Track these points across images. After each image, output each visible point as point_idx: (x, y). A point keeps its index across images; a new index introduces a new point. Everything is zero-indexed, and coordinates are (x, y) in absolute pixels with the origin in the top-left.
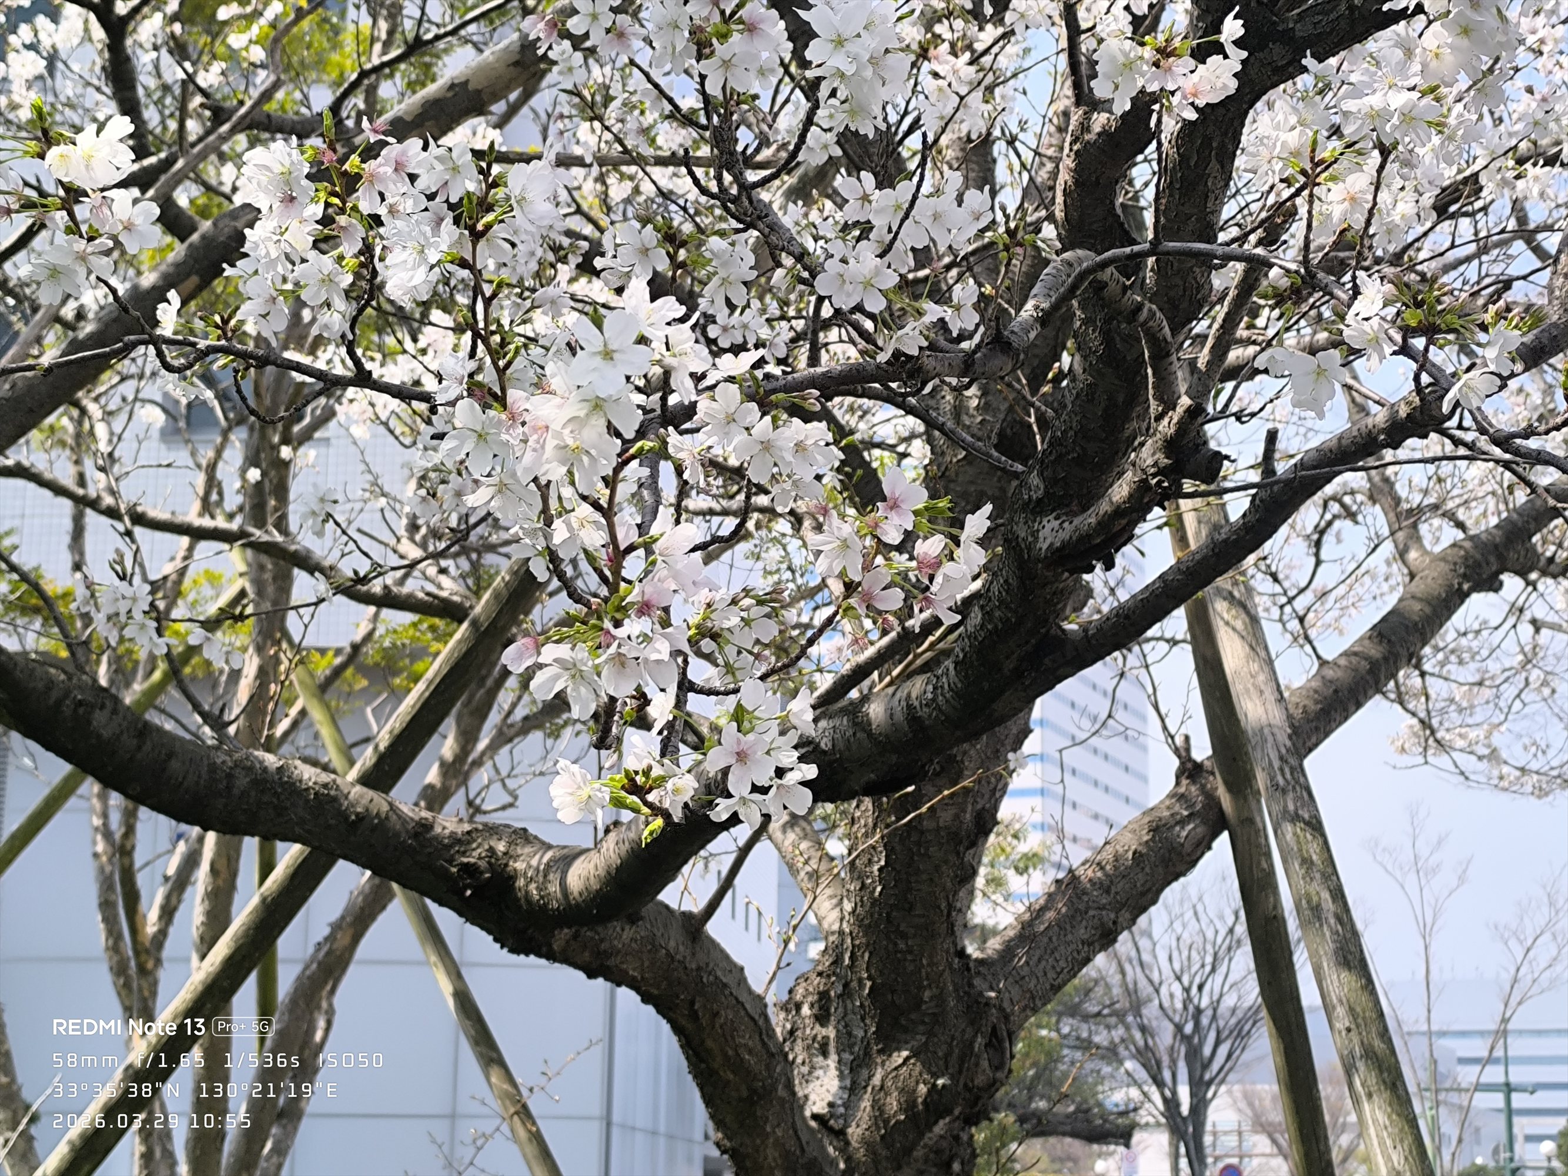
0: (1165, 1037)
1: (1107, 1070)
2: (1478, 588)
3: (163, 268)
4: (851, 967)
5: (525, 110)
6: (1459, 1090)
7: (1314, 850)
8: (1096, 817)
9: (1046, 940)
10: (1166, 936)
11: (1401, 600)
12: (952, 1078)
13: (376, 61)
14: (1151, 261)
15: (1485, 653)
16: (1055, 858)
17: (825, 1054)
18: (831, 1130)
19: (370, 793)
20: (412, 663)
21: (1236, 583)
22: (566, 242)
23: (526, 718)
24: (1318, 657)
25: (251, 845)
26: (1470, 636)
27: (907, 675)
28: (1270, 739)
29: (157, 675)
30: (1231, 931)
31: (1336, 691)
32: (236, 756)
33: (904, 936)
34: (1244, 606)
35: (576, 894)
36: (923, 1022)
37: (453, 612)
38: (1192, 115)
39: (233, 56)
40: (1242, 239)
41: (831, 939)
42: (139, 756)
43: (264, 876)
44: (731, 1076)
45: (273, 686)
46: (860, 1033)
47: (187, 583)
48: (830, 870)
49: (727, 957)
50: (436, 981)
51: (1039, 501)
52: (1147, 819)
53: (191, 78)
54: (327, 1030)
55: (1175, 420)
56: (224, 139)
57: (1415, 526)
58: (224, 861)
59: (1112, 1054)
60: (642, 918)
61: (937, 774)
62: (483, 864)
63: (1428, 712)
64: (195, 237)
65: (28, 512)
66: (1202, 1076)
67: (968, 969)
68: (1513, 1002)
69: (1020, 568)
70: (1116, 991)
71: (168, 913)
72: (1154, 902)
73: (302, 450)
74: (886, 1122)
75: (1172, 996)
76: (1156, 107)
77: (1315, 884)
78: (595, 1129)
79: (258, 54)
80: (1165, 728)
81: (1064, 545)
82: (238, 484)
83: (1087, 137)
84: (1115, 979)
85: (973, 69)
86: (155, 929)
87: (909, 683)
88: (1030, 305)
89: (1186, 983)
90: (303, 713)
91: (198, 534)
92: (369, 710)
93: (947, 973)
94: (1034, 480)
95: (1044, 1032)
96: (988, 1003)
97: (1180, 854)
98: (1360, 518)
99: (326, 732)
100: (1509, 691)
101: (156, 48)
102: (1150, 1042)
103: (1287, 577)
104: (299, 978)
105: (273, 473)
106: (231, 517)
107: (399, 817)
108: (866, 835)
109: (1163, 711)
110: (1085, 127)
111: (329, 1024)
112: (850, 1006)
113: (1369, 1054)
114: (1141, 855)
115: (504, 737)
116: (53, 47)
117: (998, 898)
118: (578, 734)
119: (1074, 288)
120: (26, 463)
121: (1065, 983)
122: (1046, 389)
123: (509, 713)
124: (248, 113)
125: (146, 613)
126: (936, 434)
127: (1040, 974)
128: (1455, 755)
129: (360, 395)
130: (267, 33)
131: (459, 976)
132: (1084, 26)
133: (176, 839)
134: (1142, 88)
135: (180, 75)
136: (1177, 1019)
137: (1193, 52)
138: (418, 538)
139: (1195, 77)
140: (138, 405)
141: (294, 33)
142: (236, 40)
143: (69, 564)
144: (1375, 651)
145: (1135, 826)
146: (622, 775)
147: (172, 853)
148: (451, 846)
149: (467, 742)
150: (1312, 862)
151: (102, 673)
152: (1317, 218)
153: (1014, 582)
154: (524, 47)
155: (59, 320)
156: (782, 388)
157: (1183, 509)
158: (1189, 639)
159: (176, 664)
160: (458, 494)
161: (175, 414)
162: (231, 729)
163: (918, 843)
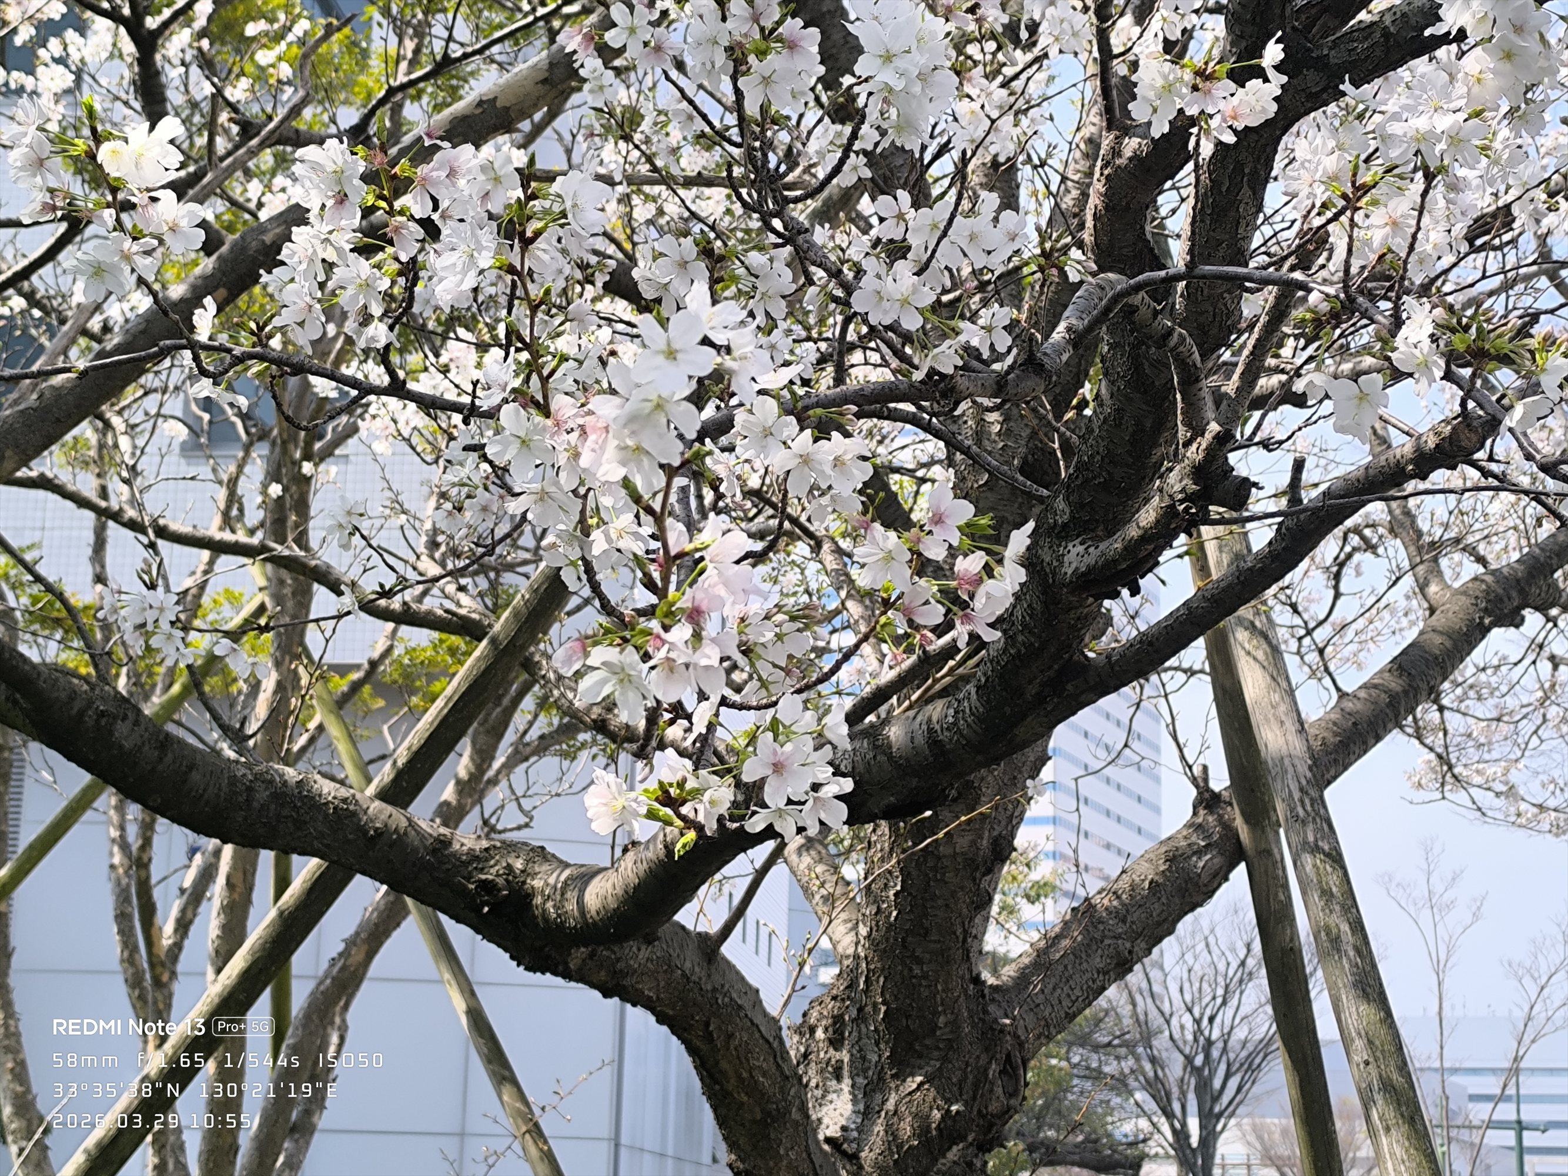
0: (1175, 1068)
1: (1116, 1101)
2: (1499, 622)
3: (191, 279)
4: (866, 991)
5: (548, 132)
6: (1471, 1127)
7: (1333, 881)
8: (1108, 846)
9: (1061, 968)
10: (1178, 968)
11: (1421, 633)
12: (966, 1104)
13: (401, 79)
14: (1180, 286)
15: (1504, 689)
16: (1069, 887)
17: (839, 1078)
18: (844, 1154)
19: (389, 809)
20: (429, 683)
21: (1257, 613)
22: (594, 260)
23: (542, 737)
24: (1338, 689)
25: (267, 858)
26: (1489, 671)
27: (926, 700)
28: (1290, 770)
29: (176, 688)
30: (1243, 963)
31: (1355, 724)
32: (257, 769)
33: (920, 962)
34: (1265, 636)
35: (593, 913)
36: (938, 1048)
37: (471, 629)
38: (1230, 139)
39: (261, 74)
40: (1279, 263)
41: (846, 963)
42: (160, 768)
43: (279, 893)
44: (745, 1098)
45: (293, 701)
46: (874, 1058)
47: (205, 600)
48: (846, 894)
49: (743, 979)
50: (450, 999)
51: (1065, 525)
52: (1164, 849)
53: (219, 92)
54: (340, 1046)
55: (1204, 446)
56: (253, 153)
57: (1435, 560)
58: (240, 875)
59: (1121, 1084)
60: (658, 939)
61: (955, 800)
62: (500, 881)
63: (1446, 747)
64: (224, 249)
65: (48, 525)
66: (1211, 1109)
67: (983, 996)
68: (1527, 1039)
69: (1042, 590)
70: (1127, 1021)
71: (183, 926)
72: (1171, 931)
73: (322, 467)
74: (900, 1146)
75: (1182, 1027)
76: (1194, 130)
77: (1334, 916)
78: (604, 1149)
79: (285, 71)
80: (1183, 757)
81: (1090, 570)
82: (259, 499)
83: (1118, 162)
84: (1126, 1010)
85: (1004, 92)
86: (170, 942)
87: (930, 707)
88: (1062, 327)
89: (1197, 1015)
90: (321, 728)
91: (218, 548)
92: (385, 728)
93: (962, 999)
94: (1060, 504)
95: (1054, 1062)
96: (1002, 1030)
97: (1197, 884)
98: (1381, 550)
99: (343, 747)
100: (1527, 728)
101: (183, 63)
102: (1160, 1073)
103: (1306, 610)
104: (312, 993)
105: (294, 488)
106: (252, 532)
107: (418, 833)
108: (882, 860)
109: (1181, 741)
110: (1116, 151)
111: (342, 1039)
112: (864, 1030)
113: (1387, 1086)
114: (1158, 884)
115: (520, 755)
116: (82, 60)
117: (1011, 926)
118: (594, 757)
119: (1107, 310)
120: (50, 475)
121: (1080, 1011)
122: (1070, 415)
123: (525, 732)
124: (277, 128)
125: (172, 623)
126: (959, 456)
127: (1055, 1002)
128: (1473, 791)
129: (383, 411)
130: (295, 49)
131: (473, 994)
132: (1116, 51)
133: (193, 851)
134: (1181, 111)
135: (208, 89)
136: (1187, 1051)
137: (1232, 75)
138: (437, 555)
139: (1235, 100)
140: (160, 420)
141: (323, 49)
142: (264, 57)
143: (90, 577)
144: (1395, 684)
145: (1152, 856)
146: (656, 786)
147: (188, 867)
148: (469, 863)
149: (483, 761)
150: (1332, 894)
151: (122, 684)
152: (1356, 243)
153: (1038, 607)
154: (552, 65)
155: (85, 332)
156: (818, 405)
157: (1205, 537)
158: (1207, 669)
159: (197, 676)
160: (485, 509)
161: (197, 429)
162: (251, 742)
163: (934, 869)
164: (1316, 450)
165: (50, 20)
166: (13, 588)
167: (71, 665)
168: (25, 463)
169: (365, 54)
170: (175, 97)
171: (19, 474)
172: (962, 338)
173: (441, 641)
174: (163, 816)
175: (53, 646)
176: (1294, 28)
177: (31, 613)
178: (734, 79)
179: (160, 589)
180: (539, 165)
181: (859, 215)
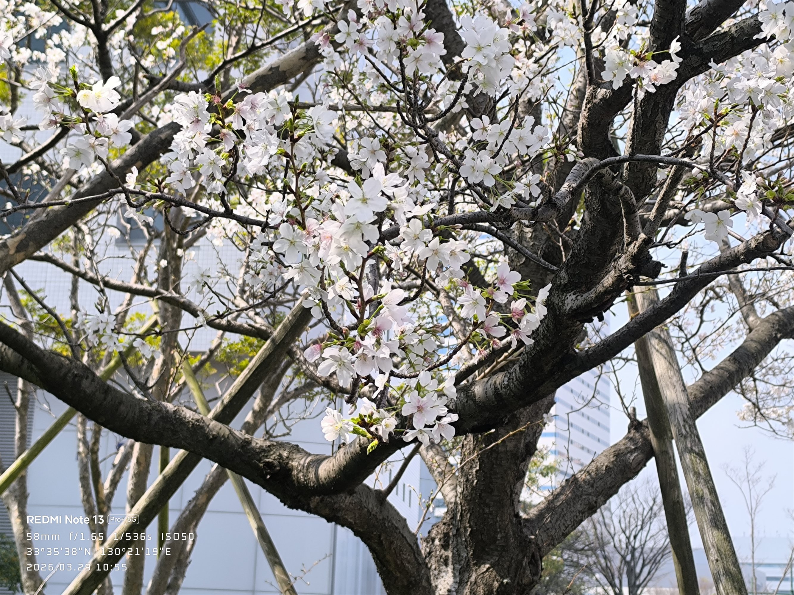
0: (616, 562)
1: (586, 578)
2: (785, 336)
3: (124, 157)
4: (461, 521)
5: (303, 84)
7: (700, 468)
8: (583, 448)
9: (560, 510)
10: (618, 510)
11: (745, 341)
12: (511, 579)
13: (229, 57)
14: (626, 164)
15: (787, 370)
16: (564, 469)
17: (446, 565)
19: (220, 425)
20: (239, 361)
21: (662, 330)
22: (327, 149)
23: (296, 389)
24: (702, 369)
25: (157, 449)
26: (779, 361)
27: (493, 373)
28: (679, 410)
29: (112, 363)
30: (651, 509)
31: (711, 387)
32: (153, 404)
33: (488, 506)
34: (666, 342)
35: (323, 479)
36: (497, 550)
37: (261, 335)
38: (652, 90)
39: (159, 54)
40: (676, 154)
41: (450, 506)
42: (105, 403)
43: (163, 467)
44: (399, 575)
45: (172, 370)
46: (465, 555)
47: (127, 319)
48: (451, 471)
49: (398, 514)
50: (248, 522)
51: (565, 285)
52: (613, 450)
53: (139, 62)
54: (193, 545)
55: (637, 245)
56: (156, 93)
57: (752, 304)
58: (144, 458)
59: (589, 570)
60: (355, 493)
61: (507, 424)
62: (276, 462)
63: (757, 399)
64: (140, 142)
65: (48, 280)
66: (635, 583)
67: (520, 524)
69: (554, 319)
70: (592, 538)
71: (114, 483)
72: (616, 492)
73: (187, 252)
75: (620, 541)
76: (635, 86)
77: (701, 485)
79: (171, 52)
80: (623, 403)
81: (578, 308)
82: (156, 268)
83: (595, 101)
84: (591, 532)
85: (536, 65)
86: (108, 491)
87: (495, 376)
88: (566, 185)
89: (628, 534)
90: (185, 384)
91: (134, 292)
92: (217, 384)
93: (509, 525)
94: (563, 274)
95: (554, 558)
96: (530, 541)
97: (630, 468)
98: (724, 299)
99: (196, 394)
101: (120, 48)
102: (609, 564)
103: (686, 329)
104: (179, 518)
105: (173, 263)
106: (151, 284)
107: (234, 437)
108: (470, 454)
109: (622, 395)
110: (593, 96)
111: (194, 542)
112: (459, 541)
113: (727, 573)
114: (610, 468)
115: (285, 398)
116: (69, 46)
117: (534, 488)
118: (322, 400)
119: (589, 176)
120: (50, 254)
121: (570, 533)
122: (568, 229)
123: (288, 387)
124: (168, 81)
125: (112, 330)
126: (510, 249)
127: (557, 527)
128: (771, 421)
129: (219, 224)
130: (176, 41)
131: (260, 519)
132: (594, 45)
133: (119, 446)
134: (628, 76)
135: (133, 61)
136: (623, 553)
137: (654, 58)
138: (245, 297)
139: (656, 71)
140: (106, 228)
141: (191, 42)
142: (161, 45)
143: (69, 306)
144: (732, 367)
145: (607, 453)
146: (358, 417)
147: (117, 453)
148: (260, 453)
149: (267, 401)
150: (699, 474)
151: (85, 360)
152: (717, 144)
153: (551, 326)
154: (307, 50)
155: (70, 183)
156: (441, 223)
157: (635, 291)
158: (636, 358)
159: (123, 357)
160: (271, 274)
161: (124, 232)
162: (150, 391)
163: (496, 459)
164: (692, 248)
165: (54, 26)
166: (30, 311)
167: (59, 351)
168: (39, 249)
169: (211, 44)
170: (116, 65)
171: (36, 254)
172: (515, 191)
173: (246, 340)
174: (106, 427)
175: (50, 341)
176: (685, 34)
177: (39, 324)
178: (400, 59)
179: (106, 313)
180: (301, 100)
181: (460, 127)
